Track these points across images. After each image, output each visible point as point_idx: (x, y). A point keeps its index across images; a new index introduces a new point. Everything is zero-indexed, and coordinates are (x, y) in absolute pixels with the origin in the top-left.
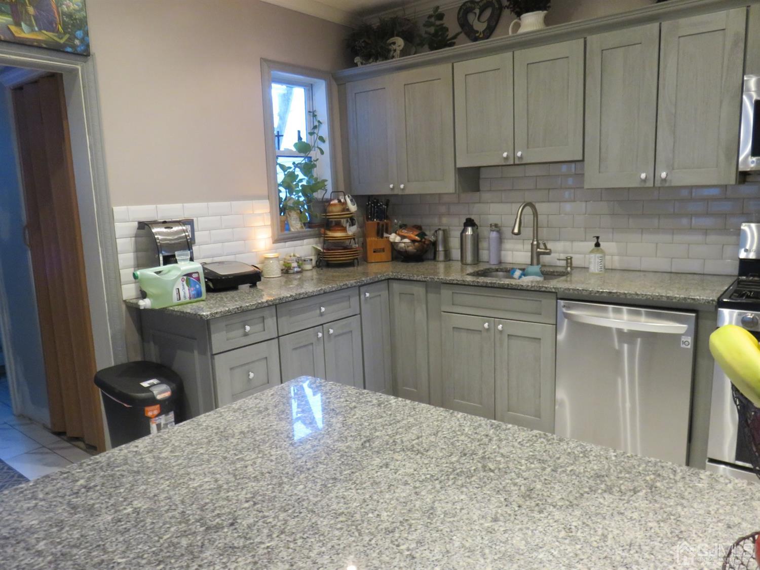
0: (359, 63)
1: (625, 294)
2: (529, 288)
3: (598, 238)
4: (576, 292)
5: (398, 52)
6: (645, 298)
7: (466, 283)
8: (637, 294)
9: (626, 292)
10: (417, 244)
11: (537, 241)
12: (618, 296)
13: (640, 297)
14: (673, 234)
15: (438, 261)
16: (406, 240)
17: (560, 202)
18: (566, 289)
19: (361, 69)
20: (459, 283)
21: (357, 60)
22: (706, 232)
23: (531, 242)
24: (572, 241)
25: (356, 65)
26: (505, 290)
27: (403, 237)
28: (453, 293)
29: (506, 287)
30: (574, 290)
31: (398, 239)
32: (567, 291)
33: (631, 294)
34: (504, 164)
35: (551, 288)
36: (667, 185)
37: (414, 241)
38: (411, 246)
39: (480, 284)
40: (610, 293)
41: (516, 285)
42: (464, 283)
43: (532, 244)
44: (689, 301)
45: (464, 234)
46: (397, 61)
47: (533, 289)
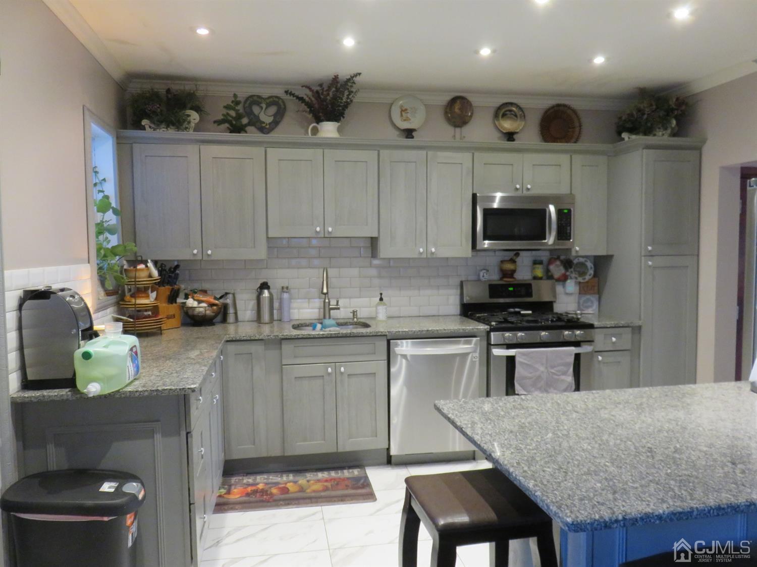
0: (147, 127)
1: (437, 330)
2: (368, 334)
3: (381, 294)
4: (404, 333)
5: (193, 125)
6: (449, 332)
7: (312, 337)
8: (445, 330)
9: (438, 329)
10: (215, 308)
11: (329, 299)
12: (433, 332)
13: (447, 331)
14: (419, 290)
15: (229, 323)
16: (204, 305)
17: (339, 268)
18: (397, 332)
19: (149, 132)
20: (305, 337)
21: (145, 122)
22: (438, 287)
23: (323, 300)
24: (350, 298)
25: (143, 128)
26: (348, 338)
27: (200, 302)
28: (295, 347)
29: (348, 335)
30: (402, 331)
31: (195, 304)
32: (397, 333)
33: (441, 330)
34: (316, 236)
35: (385, 332)
36: (434, 256)
37: (211, 305)
38: (208, 310)
39: (325, 336)
40: (428, 330)
41: (357, 333)
42: (309, 337)
43: (324, 302)
44: (475, 330)
45: (261, 296)
46: (191, 134)
47: (371, 335)
